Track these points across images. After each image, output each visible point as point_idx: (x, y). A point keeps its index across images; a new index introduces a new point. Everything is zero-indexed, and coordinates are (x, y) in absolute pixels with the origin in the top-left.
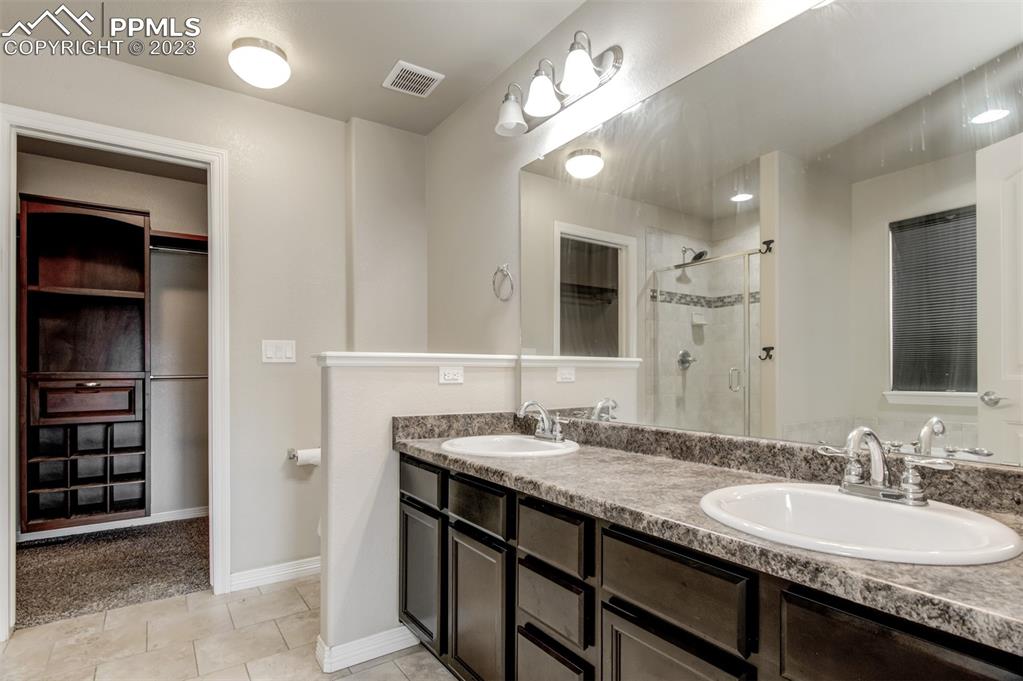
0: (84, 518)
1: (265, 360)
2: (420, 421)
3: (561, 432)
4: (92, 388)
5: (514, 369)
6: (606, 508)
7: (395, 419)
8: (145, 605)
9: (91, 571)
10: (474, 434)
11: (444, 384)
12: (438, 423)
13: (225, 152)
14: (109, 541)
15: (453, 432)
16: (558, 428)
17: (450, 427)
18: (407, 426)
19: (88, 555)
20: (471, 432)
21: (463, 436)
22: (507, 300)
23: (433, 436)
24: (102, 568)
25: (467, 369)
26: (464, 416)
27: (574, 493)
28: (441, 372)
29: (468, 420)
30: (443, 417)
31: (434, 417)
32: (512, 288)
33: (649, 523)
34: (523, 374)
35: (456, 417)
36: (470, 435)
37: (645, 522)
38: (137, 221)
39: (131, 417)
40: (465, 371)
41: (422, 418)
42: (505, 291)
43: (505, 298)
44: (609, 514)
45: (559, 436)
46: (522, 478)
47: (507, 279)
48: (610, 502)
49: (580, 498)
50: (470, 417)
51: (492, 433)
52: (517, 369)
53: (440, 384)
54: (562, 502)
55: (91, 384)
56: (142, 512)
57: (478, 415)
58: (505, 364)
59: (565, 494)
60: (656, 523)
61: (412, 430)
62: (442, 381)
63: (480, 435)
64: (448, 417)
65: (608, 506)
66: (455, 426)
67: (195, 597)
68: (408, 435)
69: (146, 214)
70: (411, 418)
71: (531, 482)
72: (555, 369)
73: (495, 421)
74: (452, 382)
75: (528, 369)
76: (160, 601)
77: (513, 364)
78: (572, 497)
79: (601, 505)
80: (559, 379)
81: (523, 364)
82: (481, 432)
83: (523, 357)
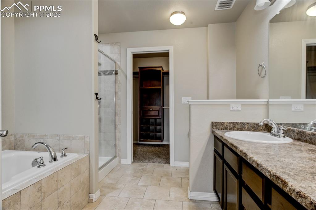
0: (150, 140)
1: (183, 103)
2: (222, 124)
3: (283, 133)
4: (151, 110)
5: (267, 105)
6: (271, 174)
7: (212, 122)
8: (156, 164)
9: (149, 153)
10: (245, 130)
11: (232, 111)
12: (229, 125)
13: (172, 47)
14: (155, 147)
15: (235, 129)
16: (282, 131)
17: (234, 127)
18: (216, 125)
19: (150, 149)
20: (244, 129)
21: (240, 130)
22: (264, 77)
23: (227, 129)
24: (151, 153)
25: (242, 105)
26: (241, 123)
27: (259, 163)
28: (231, 106)
29: (243, 125)
30: (231, 123)
31: (228, 123)
32: (266, 72)
33: (290, 189)
34: (270, 107)
35: (237, 123)
36: (244, 131)
37: (288, 188)
38: (160, 69)
39: (158, 117)
40: (242, 106)
41: (223, 123)
42: (263, 74)
43: (263, 76)
44: (272, 178)
45: (282, 135)
46: (242, 151)
47: (264, 69)
48: (274, 171)
49: (261, 166)
50: (244, 123)
51: (254, 131)
52: (268, 105)
53: (231, 111)
54: (255, 165)
55: (151, 109)
56: (161, 141)
57: (247, 123)
58: (263, 103)
59: (256, 162)
60: (294, 191)
61: (218, 127)
62: (231, 109)
63: (248, 131)
64: (234, 123)
65: (272, 173)
66: (237, 126)
67: (166, 165)
68: (217, 128)
69: (161, 67)
70: (218, 122)
71: (245, 154)
72: (291, 105)
73: (255, 126)
74: (236, 110)
75: (273, 105)
76: (159, 164)
77: (266, 103)
78: (258, 164)
79: (269, 172)
80: (293, 109)
81: (270, 103)
82: (249, 130)
83: (270, 100)
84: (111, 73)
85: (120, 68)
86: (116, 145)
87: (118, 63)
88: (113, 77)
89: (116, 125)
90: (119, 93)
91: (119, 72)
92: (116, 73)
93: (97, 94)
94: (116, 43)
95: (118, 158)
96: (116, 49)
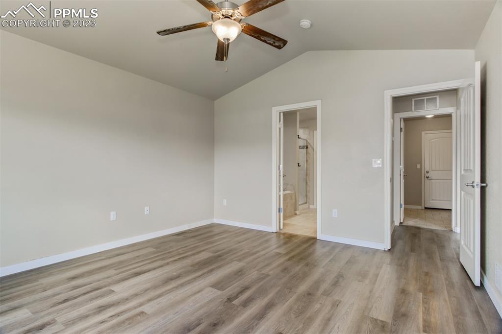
84: (303, 147)
85: (310, 144)
86: (306, 195)
87: (309, 141)
88: (305, 150)
89: (306, 182)
90: (309, 161)
91: (309, 146)
92: (307, 148)
93: (298, 164)
94: (307, 128)
95: (307, 204)
96: (307, 131)
